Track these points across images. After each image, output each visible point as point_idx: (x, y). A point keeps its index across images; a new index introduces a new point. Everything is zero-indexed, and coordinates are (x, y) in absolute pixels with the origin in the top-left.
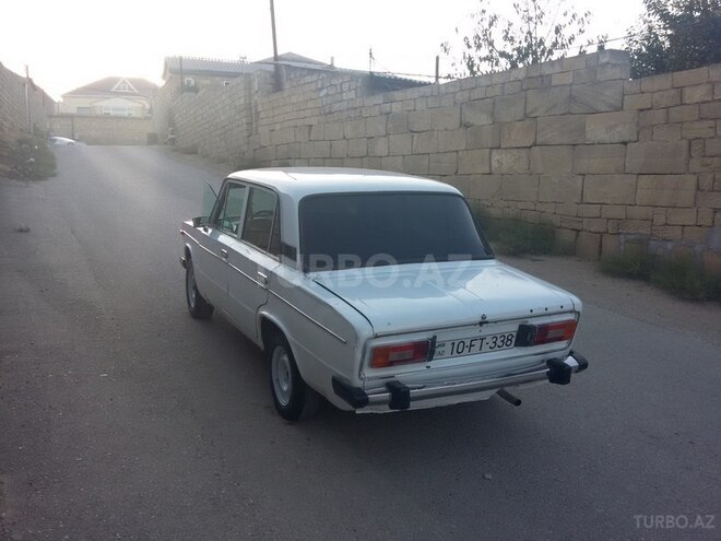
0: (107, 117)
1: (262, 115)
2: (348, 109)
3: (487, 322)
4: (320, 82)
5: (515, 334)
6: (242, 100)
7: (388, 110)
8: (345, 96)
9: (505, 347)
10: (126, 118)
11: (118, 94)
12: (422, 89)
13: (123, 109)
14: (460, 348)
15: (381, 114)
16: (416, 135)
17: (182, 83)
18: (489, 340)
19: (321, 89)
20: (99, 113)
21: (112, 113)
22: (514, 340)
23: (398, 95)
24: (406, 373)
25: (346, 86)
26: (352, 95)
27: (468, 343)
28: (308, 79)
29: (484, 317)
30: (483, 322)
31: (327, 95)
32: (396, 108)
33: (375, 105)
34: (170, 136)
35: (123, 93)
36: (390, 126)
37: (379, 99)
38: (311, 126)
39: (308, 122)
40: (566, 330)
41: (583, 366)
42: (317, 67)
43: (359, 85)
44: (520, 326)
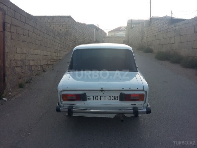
0: (118, 37)
1: (145, 33)
2: (165, 30)
3: (103, 90)
4: (158, 22)
5: (119, 96)
6: (141, 30)
7: (175, 29)
8: (164, 26)
9: (115, 100)
10: (123, 37)
11: (121, 31)
12: (184, 21)
13: (122, 35)
14: (96, 98)
15: (173, 30)
16: (182, 36)
17: (131, 26)
18: (108, 97)
19: (159, 24)
20: (116, 36)
21: (119, 36)
22: (119, 98)
23: (178, 24)
24: (78, 104)
25: (164, 23)
26: (166, 25)
27: (99, 97)
28: (156, 22)
29: (102, 88)
30: (102, 90)
31: (160, 26)
32: (177, 28)
33: (172, 28)
34: (127, 41)
35: (123, 31)
36: (175, 34)
37: (172, 26)
38: (156, 35)
39: (155, 35)
40: (141, 97)
41: (148, 111)
42: (158, 18)
43: (168, 22)
44: (120, 93)
